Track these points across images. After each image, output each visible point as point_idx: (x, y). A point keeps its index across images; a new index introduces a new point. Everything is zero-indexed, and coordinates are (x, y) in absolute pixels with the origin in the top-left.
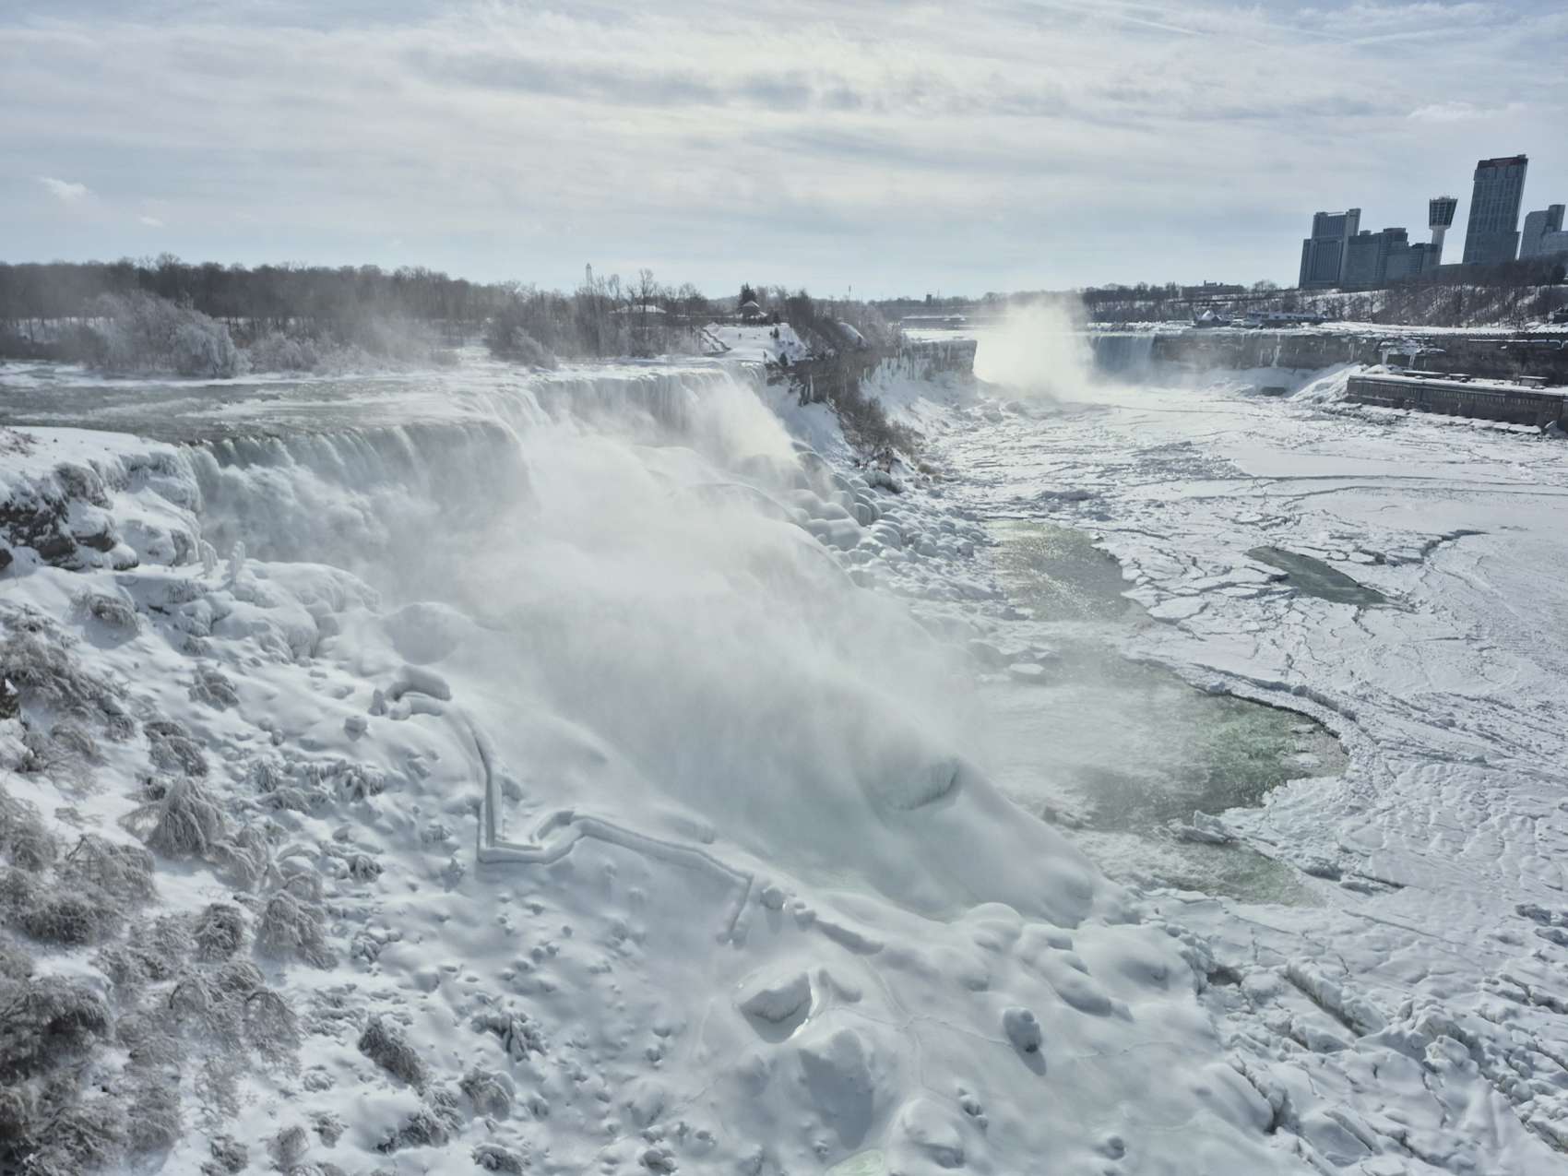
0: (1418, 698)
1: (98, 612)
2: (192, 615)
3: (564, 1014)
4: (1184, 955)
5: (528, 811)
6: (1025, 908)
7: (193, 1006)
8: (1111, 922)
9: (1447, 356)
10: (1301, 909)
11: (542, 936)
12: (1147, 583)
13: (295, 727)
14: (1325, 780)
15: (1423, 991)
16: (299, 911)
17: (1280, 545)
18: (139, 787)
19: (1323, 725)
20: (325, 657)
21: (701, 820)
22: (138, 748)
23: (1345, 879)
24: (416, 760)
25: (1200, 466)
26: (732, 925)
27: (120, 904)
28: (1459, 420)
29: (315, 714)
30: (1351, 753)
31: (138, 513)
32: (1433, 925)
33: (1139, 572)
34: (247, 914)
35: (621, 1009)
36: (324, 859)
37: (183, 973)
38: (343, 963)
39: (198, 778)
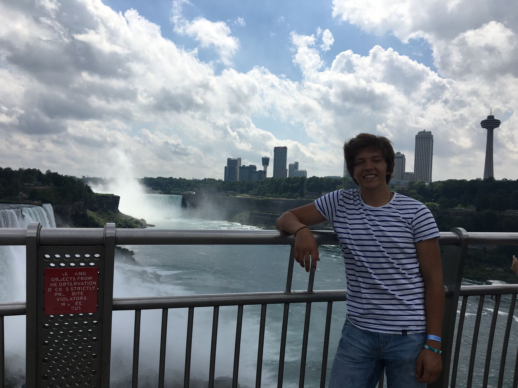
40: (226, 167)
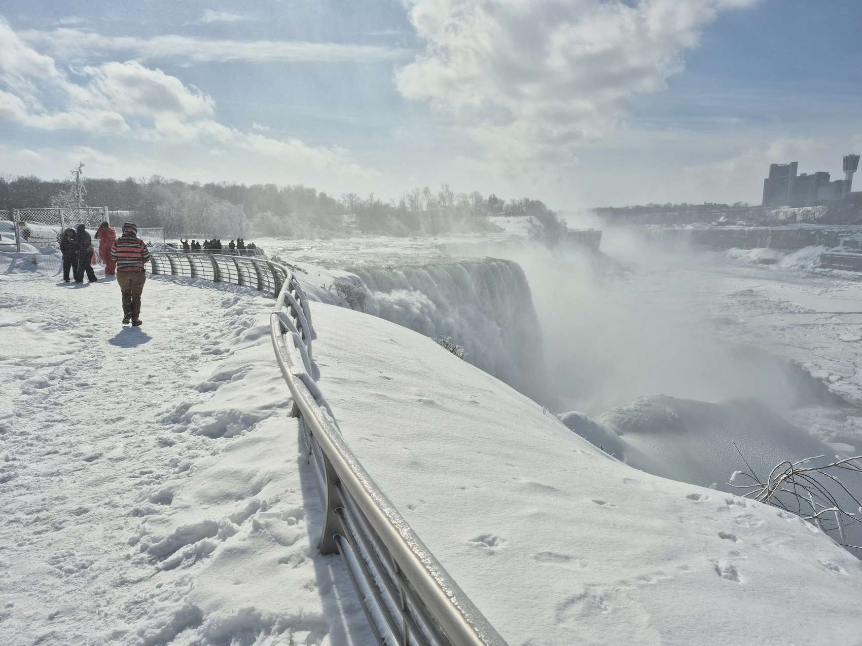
40: (766, 181)
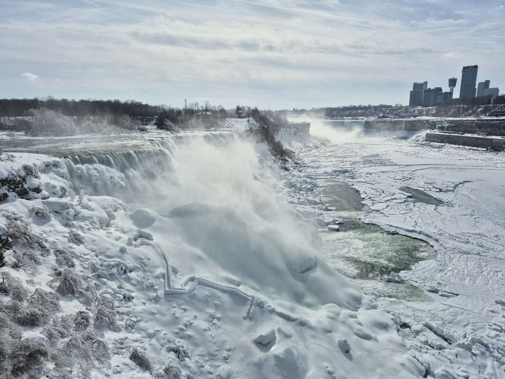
0: (457, 234)
1: (37, 213)
2: (68, 214)
3: (196, 345)
4: (392, 319)
5: (180, 277)
6: (340, 305)
7: (75, 346)
8: (368, 309)
9: (456, 127)
10: (427, 303)
11: (187, 319)
12: (369, 198)
13: (103, 251)
14: (431, 261)
15: (469, 329)
16: (108, 313)
17: (409, 186)
18: (53, 272)
19: (428, 243)
20: (111, 227)
21: (236, 278)
22: (52, 258)
23: (440, 293)
24: (144, 261)
25: (382, 162)
26: (248, 313)
27: (49, 312)
28: (461, 146)
29: (110, 246)
30: (438, 252)
31: (49, 181)
32: (469, 307)
33: (366, 195)
34: (91, 314)
35: (214, 343)
36: (115, 295)
37: (71, 335)
38: (123, 329)
39: (72, 268)
40: (411, 92)
